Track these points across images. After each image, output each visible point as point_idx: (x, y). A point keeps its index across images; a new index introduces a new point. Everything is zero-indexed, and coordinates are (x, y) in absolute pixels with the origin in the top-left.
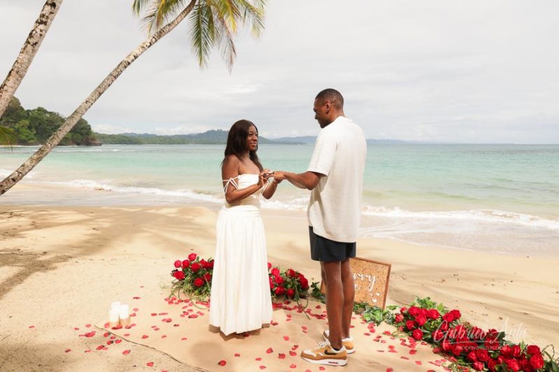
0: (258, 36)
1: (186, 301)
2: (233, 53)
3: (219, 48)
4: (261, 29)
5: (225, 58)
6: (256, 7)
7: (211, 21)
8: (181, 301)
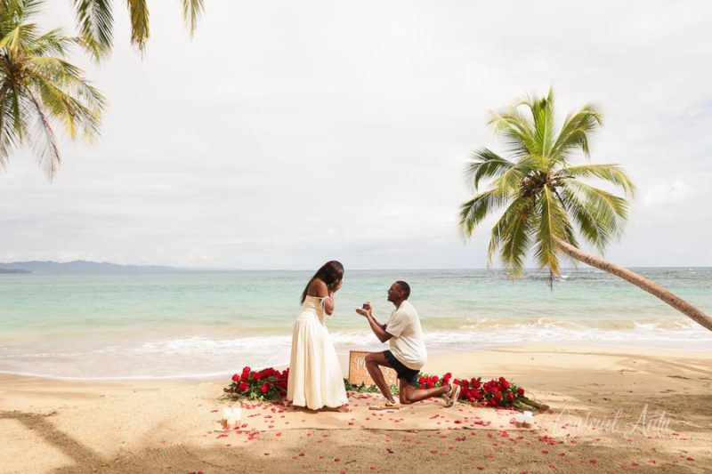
0: (92, 142)
1: (259, 405)
2: (56, 159)
3: (34, 149)
4: (96, 135)
5: (42, 163)
6: (91, 109)
7: (16, 113)
8: (254, 407)
